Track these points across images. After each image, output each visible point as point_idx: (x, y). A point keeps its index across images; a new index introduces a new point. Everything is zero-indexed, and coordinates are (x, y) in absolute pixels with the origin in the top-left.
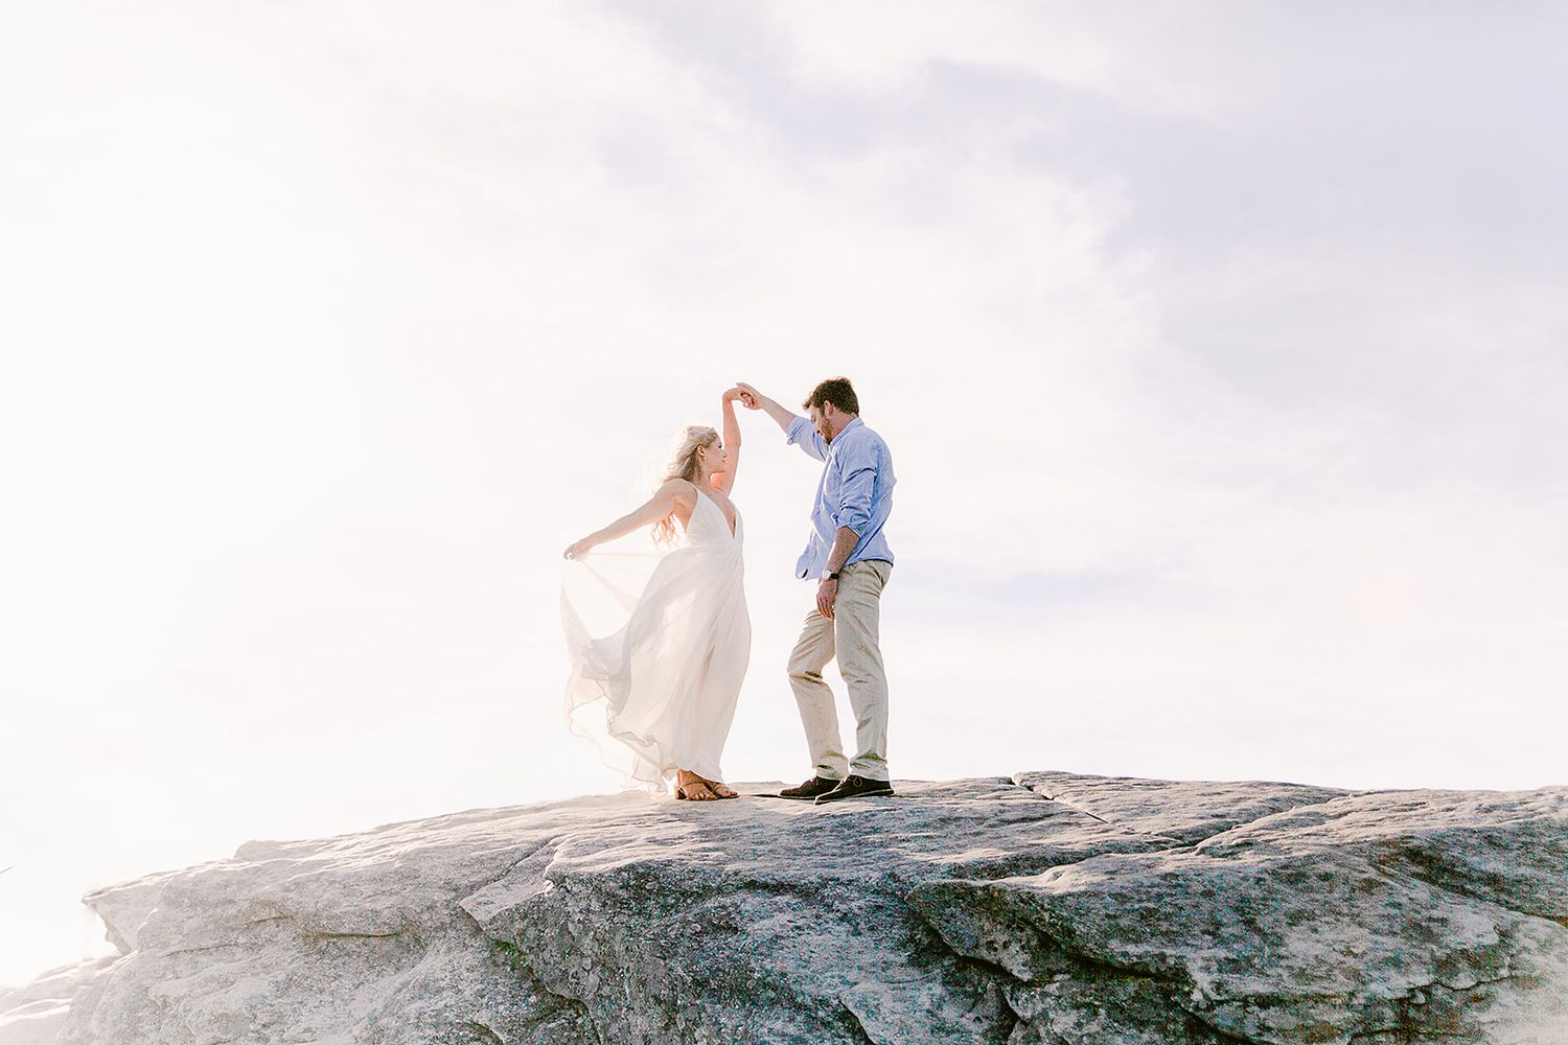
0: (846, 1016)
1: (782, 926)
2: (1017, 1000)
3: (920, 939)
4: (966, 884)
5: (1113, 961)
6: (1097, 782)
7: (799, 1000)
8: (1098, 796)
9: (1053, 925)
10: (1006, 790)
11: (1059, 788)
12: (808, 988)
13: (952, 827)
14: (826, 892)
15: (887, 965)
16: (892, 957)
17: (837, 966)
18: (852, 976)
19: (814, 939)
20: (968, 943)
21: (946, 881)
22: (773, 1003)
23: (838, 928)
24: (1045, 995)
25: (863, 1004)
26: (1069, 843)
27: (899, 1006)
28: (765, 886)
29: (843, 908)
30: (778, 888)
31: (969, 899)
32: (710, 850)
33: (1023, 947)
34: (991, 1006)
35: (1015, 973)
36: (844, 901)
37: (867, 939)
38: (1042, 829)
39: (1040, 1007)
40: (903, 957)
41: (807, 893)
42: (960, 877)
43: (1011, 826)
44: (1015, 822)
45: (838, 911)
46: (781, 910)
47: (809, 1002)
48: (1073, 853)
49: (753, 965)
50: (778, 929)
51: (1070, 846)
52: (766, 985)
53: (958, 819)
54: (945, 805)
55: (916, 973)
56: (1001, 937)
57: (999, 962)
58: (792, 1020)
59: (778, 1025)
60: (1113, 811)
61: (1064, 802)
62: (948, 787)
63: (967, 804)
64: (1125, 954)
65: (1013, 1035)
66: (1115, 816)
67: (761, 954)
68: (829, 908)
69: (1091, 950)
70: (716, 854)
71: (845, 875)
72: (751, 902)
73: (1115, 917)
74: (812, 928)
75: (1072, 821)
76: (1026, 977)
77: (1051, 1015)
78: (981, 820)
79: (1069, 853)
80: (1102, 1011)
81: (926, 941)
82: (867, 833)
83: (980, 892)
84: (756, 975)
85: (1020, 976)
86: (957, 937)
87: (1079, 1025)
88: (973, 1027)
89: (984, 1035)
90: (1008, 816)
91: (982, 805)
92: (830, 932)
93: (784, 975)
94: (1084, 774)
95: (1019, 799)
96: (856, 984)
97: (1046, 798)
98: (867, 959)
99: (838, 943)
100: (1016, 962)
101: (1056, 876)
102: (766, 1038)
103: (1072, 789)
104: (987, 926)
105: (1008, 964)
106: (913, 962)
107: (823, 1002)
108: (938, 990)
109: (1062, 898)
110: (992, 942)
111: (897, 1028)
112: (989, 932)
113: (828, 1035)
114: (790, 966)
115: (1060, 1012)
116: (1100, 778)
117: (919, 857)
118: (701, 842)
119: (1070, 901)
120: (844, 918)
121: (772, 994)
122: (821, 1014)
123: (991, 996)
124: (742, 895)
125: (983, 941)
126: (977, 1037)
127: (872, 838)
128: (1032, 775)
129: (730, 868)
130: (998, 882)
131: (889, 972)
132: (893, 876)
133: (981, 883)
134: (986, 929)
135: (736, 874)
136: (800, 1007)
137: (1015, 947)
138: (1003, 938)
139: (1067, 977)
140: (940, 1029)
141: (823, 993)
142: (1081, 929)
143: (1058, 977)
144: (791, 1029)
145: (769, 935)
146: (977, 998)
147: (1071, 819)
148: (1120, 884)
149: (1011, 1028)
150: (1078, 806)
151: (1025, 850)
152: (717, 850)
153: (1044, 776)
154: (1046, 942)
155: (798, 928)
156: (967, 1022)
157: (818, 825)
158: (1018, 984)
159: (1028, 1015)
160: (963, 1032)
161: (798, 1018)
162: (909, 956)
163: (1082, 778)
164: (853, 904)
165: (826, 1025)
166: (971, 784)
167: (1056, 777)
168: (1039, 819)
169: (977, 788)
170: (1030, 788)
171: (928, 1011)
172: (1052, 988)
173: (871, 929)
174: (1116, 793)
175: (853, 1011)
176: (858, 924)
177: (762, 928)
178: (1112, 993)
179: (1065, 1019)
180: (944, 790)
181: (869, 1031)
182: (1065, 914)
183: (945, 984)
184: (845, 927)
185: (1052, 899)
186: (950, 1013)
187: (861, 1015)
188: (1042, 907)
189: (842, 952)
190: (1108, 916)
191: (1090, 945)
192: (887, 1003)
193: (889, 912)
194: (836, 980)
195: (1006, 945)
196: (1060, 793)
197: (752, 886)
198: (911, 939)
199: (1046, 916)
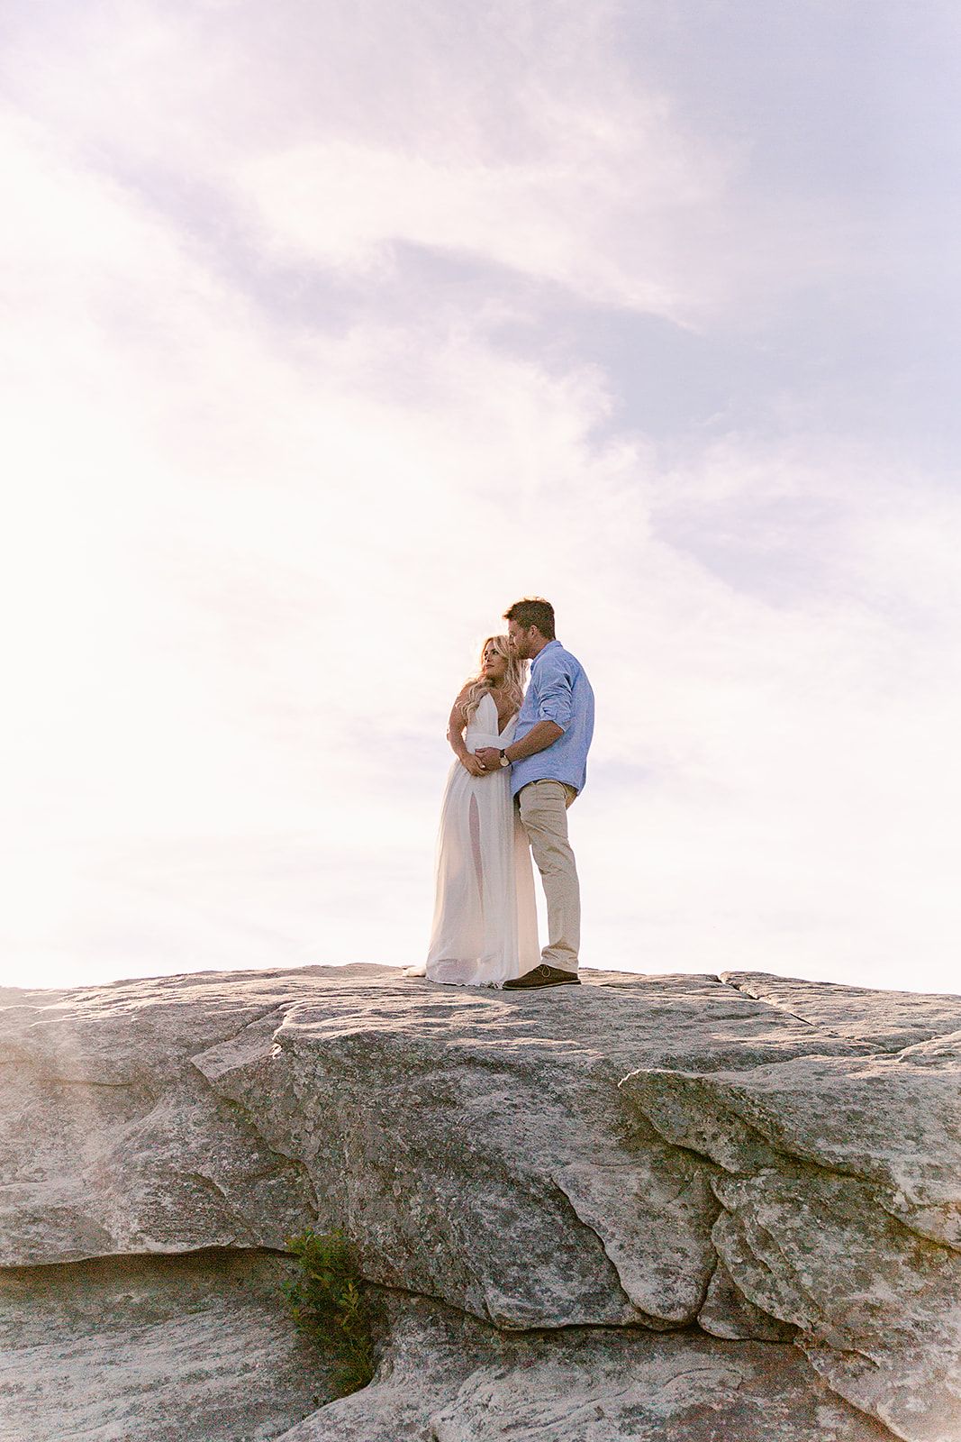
0: (557, 1194)
1: (499, 1103)
2: (723, 1191)
3: (631, 1125)
4: (679, 1075)
5: (818, 1160)
6: (800, 985)
7: (512, 1175)
8: (803, 999)
9: (763, 1120)
10: (714, 987)
11: (764, 989)
12: (522, 1164)
13: (663, 1019)
14: (543, 1073)
15: (598, 1148)
16: (603, 1140)
17: (550, 1145)
18: (563, 1157)
19: (529, 1117)
20: (679, 1132)
21: (659, 1070)
22: (487, 1176)
23: (552, 1109)
24: (750, 1187)
25: (574, 1184)
26: (777, 1042)
27: (609, 1189)
28: (485, 1064)
29: (559, 1089)
30: (497, 1066)
31: (681, 1089)
32: (432, 1025)
33: (731, 1140)
34: (698, 1194)
35: (723, 1164)
36: (559, 1082)
37: (581, 1121)
38: (749, 1027)
39: (745, 1200)
40: (613, 1141)
41: (524, 1073)
42: (672, 1068)
43: (719, 1022)
44: (724, 1018)
45: (553, 1092)
46: (498, 1088)
47: (521, 1177)
48: (781, 1052)
49: (470, 1139)
50: (495, 1106)
51: (777, 1045)
52: (481, 1159)
53: (669, 1011)
54: (654, 999)
55: (625, 1157)
56: (710, 1129)
57: (708, 1151)
58: (504, 1195)
59: (491, 1198)
60: (817, 1014)
61: (770, 1002)
62: (659, 980)
63: (677, 998)
64: (831, 1154)
65: (717, 1223)
66: (819, 1019)
67: (478, 1128)
68: (544, 1088)
69: (798, 1147)
70: (438, 1029)
71: (562, 1057)
72: (470, 1078)
73: (822, 1117)
74: (528, 1107)
75: (777, 1021)
76: (733, 1169)
77: (756, 1207)
78: (691, 1014)
79: (776, 1052)
80: (806, 1207)
81: (636, 1127)
82: (582, 1020)
83: (692, 1084)
84: (473, 1149)
85: (728, 1167)
86: (667, 1124)
87: (783, 1219)
88: (679, 1213)
89: (689, 1221)
90: (717, 1012)
91: (691, 999)
92: (544, 1112)
93: (499, 1150)
94: (787, 977)
95: (727, 996)
96: (568, 1163)
97: (752, 998)
98: (579, 1140)
99: (552, 1123)
100: (724, 1153)
101: (766, 1074)
102: (479, 1210)
103: (777, 991)
104: (698, 1117)
105: (715, 1155)
106: (622, 1146)
107: (536, 1180)
108: (646, 1175)
109: (772, 1095)
110: (702, 1133)
111: (606, 1210)
112: (698, 1124)
113: (538, 1211)
114: (505, 1143)
115: (765, 1205)
116: (803, 982)
117: (632, 1046)
118: (424, 1017)
119: (779, 1099)
120: (558, 1099)
121: (486, 1168)
122: (533, 1190)
123: (697, 1184)
124: (462, 1070)
125: (693, 1131)
126: (682, 1223)
127: (590, 1024)
128: (738, 974)
129: (451, 1044)
130: (708, 1076)
131: (600, 1155)
132: (606, 1062)
133: (694, 1075)
134: (696, 1119)
135: (457, 1049)
136: (512, 1182)
137: (723, 1140)
138: (714, 1130)
139: (773, 1171)
140: (647, 1213)
141: (535, 1170)
142: (788, 1126)
143: (765, 1171)
144: (503, 1203)
145: (486, 1111)
146: (685, 1185)
147: (778, 1019)
148: (828, 1085)
149: (715, 1217)
150: (783, 1007)
151: (734, 1046)
152: (439, 1025)
153: (750, 976)
154: (754, 1136)
155: (515, 1106)
156: (674, 1208)
157: (535, 1008)
158: (725, 1175)
159: (734, 1205)
160: (669, 1219)
161: (510, 1193)
162: (620, 1140)
163: (785, 980)
164: (568, 1087)
165: (538, 1201)
166: (680, 979)
167: (761, 978)
168: (748, 1017)
169: (685, 983)
170: (736, 987)
171: (636, 1195)
172: (758, 1181)
173: (585, 1112)
174: (819, 997)
175: (564, 1189)
176: (572, 1106)
177: (480, 1104)
178: (816, 1191)
179: (770, 1212)
180: (654, 983)
181: (578, 1210)
182: (774, 1111)
183: (653, 1169)
184: (559, 1108)
185: (763, 1096)
186: (657, 1198)
187: (571, 1194)
188: (753, 1102)
189: (556, 1135)
190: (816, 1116)
191: (797, 1142)
192: (597, 1185)
193: (602, 1096)
194: (549, 1159)
195: (715, 1137)
196: (765, 994)
197: (471, 1062)
198: (622, 1124)
199: (756, 1110)
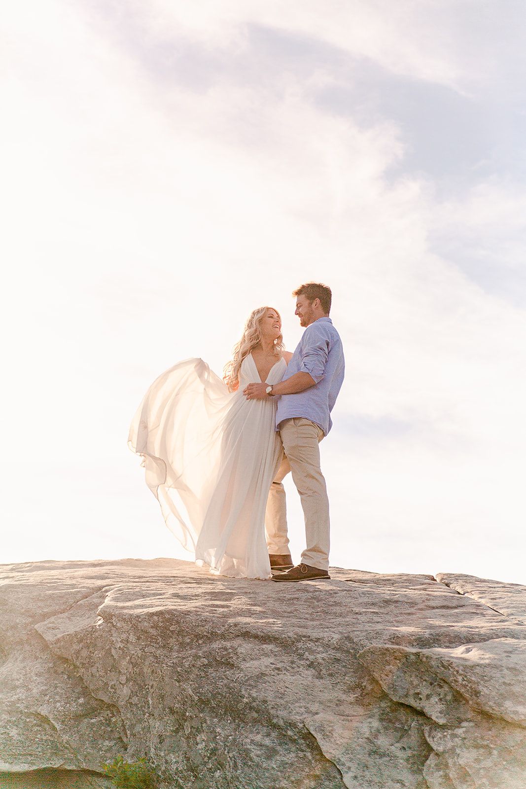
0: (308, 736)
1: (266, 667)
2: (433, 738)
3: (365, 686)
4: (403, 650)
5: (506, 717)
6: (496, 585)
7: (275, 721)
8: (497, 595)
9: (465, 686)
10: (431, 585)
11: (469, 587)
12: (282, 713)
13: (392, 607)
14: (300, 645)
15: (340, 702)
16: (344, 697)
17: (304, 699)
18: (314, 707)
19: (288, 677)
20: (401, 692)
21: (387, 646)
22: (255, 721)
23: (306, 672)
24: (454, 736)
25: (321, 729)
26: (477, 627)
27: (347, 734)
28: (256, 637)
29: (311, 657)
30: (266, 639)
31: (404, 660)
32: (217, 606)
33: (441, 699)
34: (413, 739)
35: (434, 718)
36: (312, 652)
37: (327, 682)
38: (457, 615)
39: (450, 745)
40: (352, 697)
41: (286, 645)
42: (397, 644)
43: (434, 611)
44: (437, 608)
45: (307, 659)
46: (266, 655)
47: (281, 723)
48: (479, 635)
49: (243, 692)
50: (264, 668)
51: (477, 630)
52: (251, 708)
53: (397, 602)
54: (386, 592)
55: (360, 710)
56: (425, 691)
57: (423, 707)
58: (268, 735)
59: (258, 738)
60: (508, 607)
61: (472, 597)
62: (389, 578)
63: (403, 591)
64: (516, 713)
65: (428, 762)
66: (510, 611)
67: (250, 685)
68: (301, 657)
69: (490, 707)
70: (222, 610)
71: (314, 635)
72: (245, 647)
73: (509, 684)
74: (287, 670)
75: (478, 612)
76: (441, 721)
77: (458, 751)
78: (413, 604)
79: (476, 634)
80: (495, 752)
81: (370, 687)
82: (331, 605)
83: (412, 657)
84: (245, 700)
85: (437, 720)
86: (393, 687)
87: (477, 760)
88: (400, 754)
89: (407, 760)
90: (432, 603)
91: (412, 593)
92: (300, 675)
93: (265, 702)
94: (486, 578)
95: (439, 591)
96: (317, 713)
97: (459, 593)
98: (326, 696)
99: (305, 683)
100: (434, 709)
101: (468, 651)
102: (249, 747)
103: (478, 589)
104: (416, 682)
105: (427, 710)
106: (358, 702)
107: (292, 725)
108: (376, 724)
109: (473, 667)
110: (418, 694)
111: (344, 749)
112: (416, 687)
113: (294, 749)
114: (270, 696)
115: (465, 749)
116: (498, 583)
117: (367, 627)
118: (211, 600)
119: (478, 670)
120: (311, 665)
121: (255, 715)
122: (290, 733)
123: (413, 733)
124: (238, 641)
125: (412, 692)
126: (401, 761)
127: (337, 609)
128: (449, 575)
129: (231, 621)
130: (425, 651)
131: (342, 708)
132: (348, 638)
133: (414, 650)
134: (414, 683)
135: (236, 625)
136: (275, 727)
137: (434, 699)
138: (428, 692)
139: (472, 724)
140: (375, 752)
141: (292, 718)
142: (484, 691)
143: (465, 724)
144: (267, 742)
145: (256, 672)
146: (404, 732)
147: (478, 610)
148: (515, 661)
149: (427, 757)
150: (483, 601)
151: (445, 629)
152: (223, 607)
153: (458, 577)
154: (458, 697)
155: (278, 669)
156: (395, 749)
157: (295, 596)
158: (436, 726)
159: (441, 749)
160: (393, 757)
161: (273, 735)
162: (357, 697)
163: (484, 581)
164: (318, 656)
165: (294, 741)
166: (405, 578)
167: (466, 578)
168: (456, 608)
169: (409, 581)
170: (447, 585)
171: (368, 738)
172: (459, 731)
173: (331, 675)
174: (510, 595)
175: (313, 732)
176: (321, 670)
177: (252, 667)
178: (504, 740)
179: (468, 755)
180: (385, 580)
181: (324, 749)
182: (473, 679)
183: (381, 720)
184: (311, 672)
185: (465, 667)
186: (383, 742)
187: (319, 737)
188: (458, 672)
189: (308, 690)
190: (504, 683)
191: (491, 703)
192: (338, 730)
193: (344, 664)
194: (303, 710)
195: (428, 697)
196: (469, 590)
197: (246, 635)
198: (359, 686)
199: (460, 678)
